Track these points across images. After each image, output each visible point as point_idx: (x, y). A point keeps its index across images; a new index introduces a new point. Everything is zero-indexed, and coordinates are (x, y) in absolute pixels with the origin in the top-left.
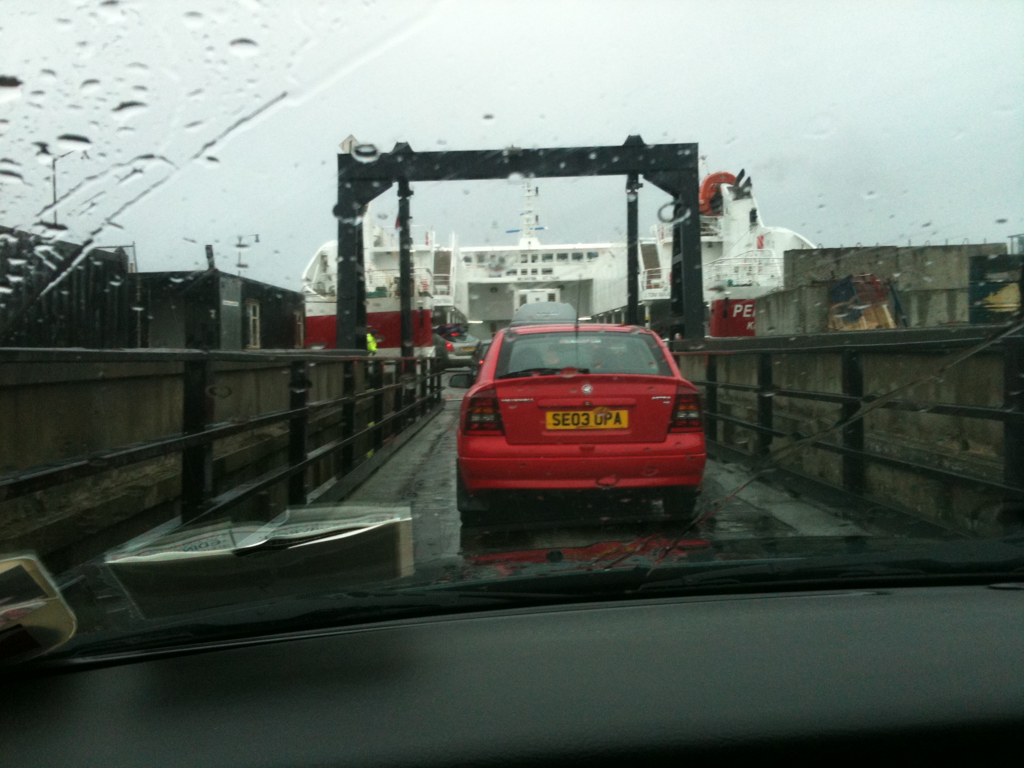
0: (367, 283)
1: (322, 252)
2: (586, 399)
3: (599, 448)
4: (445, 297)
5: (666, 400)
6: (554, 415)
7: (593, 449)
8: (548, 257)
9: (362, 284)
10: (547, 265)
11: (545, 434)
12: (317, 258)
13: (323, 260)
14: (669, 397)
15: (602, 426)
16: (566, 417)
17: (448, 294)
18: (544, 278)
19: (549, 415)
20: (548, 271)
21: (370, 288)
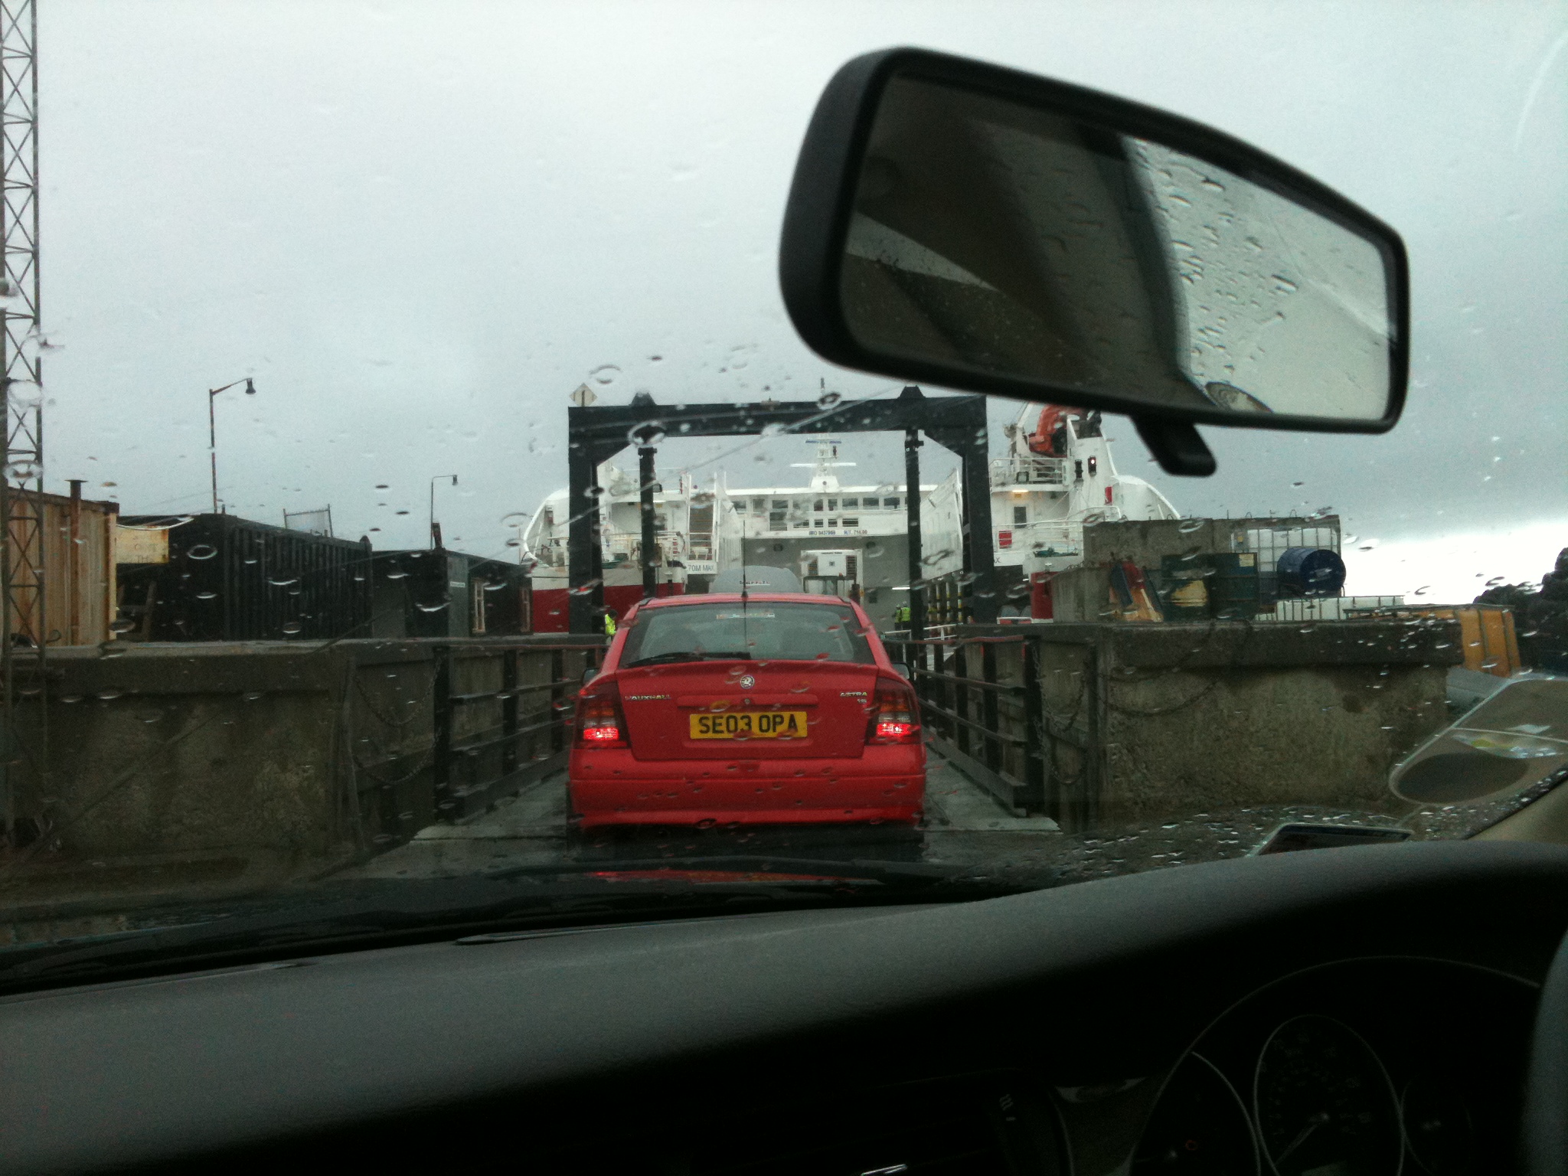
0: (604, 548)
1: (545, 507)
2: (744, 696)
3: (765, 766)
4: (705, 563)
5: (861, 697)
6: (701, 720)
7: (755, 767)
8: (851, 503)
9: (597, 550)
10: (850, 513)
11: (687, 744)
12: (541, 513)
13: (548, 517)
14: (865, 693)
15: (771, 734)
16: (718, 721)
17: (710, 558)
18: (845, 532)
19: (694, 719)
20: (851, 523)
21: (607, 556)
